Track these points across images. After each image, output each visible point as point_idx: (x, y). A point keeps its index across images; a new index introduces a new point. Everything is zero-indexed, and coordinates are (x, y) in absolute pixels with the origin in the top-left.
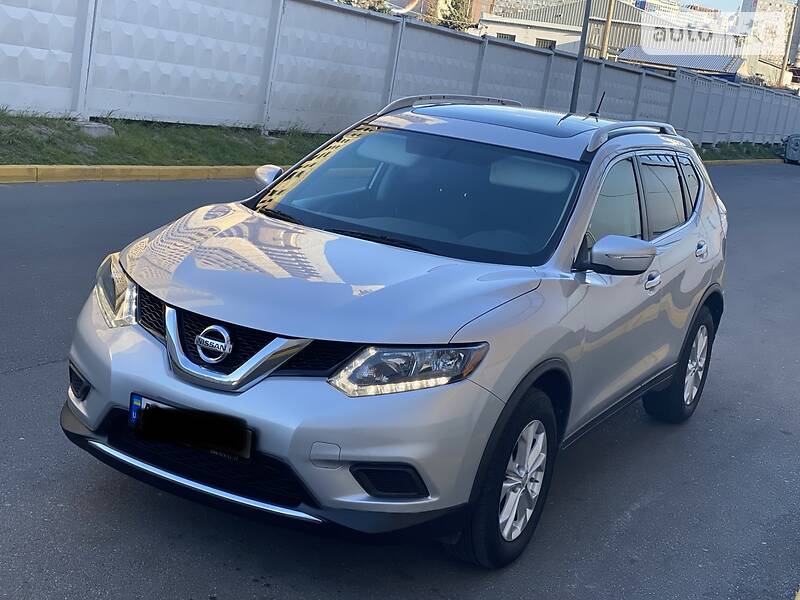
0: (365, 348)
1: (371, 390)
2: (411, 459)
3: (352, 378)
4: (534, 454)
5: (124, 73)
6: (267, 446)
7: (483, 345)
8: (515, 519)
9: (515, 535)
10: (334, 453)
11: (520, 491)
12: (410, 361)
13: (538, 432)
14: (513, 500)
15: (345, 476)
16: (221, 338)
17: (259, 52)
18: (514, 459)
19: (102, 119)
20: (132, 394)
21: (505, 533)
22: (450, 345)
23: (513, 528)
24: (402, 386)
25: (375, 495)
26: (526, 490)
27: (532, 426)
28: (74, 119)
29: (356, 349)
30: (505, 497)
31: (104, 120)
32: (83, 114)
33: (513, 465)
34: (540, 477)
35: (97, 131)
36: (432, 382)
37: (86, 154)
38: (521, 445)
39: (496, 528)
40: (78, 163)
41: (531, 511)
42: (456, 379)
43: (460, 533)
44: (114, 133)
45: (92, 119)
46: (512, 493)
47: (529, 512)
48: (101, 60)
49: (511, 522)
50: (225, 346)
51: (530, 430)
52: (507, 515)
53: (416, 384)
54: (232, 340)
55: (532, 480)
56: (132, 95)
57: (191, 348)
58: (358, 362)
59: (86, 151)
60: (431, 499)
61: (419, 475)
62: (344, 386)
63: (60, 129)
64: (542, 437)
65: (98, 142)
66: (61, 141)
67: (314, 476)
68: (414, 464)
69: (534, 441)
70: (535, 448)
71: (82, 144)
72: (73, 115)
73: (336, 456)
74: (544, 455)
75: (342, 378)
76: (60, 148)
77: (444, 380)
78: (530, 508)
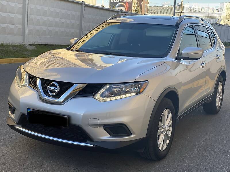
0: (105, 85)
1: (109, 99)
2: (124, 122)
3: (101, 96)
4: (168, 121)
5: (38, 31)
6: (74, 122)
7: (147, 81)
8: (163, 143)
9: (164, 149)
10: (97, 122)
11: (164, 133)
12: (121, 89)
13: (169, 113)
14: (162, 136)
15: (102, 130)
16: (56, 86)
17: (78, 22)
18: (161, 123)
19: (33, 44)
20: (27, 108)
21: (160, 148)
22: (135, 82)
23: (163, 147)
24: (119, 97)
25: (113, 136)
26: (166, 133)
27: (166, 111)
28: (24, 45)
29: (102, 86)
30: (159, 135)
31: (33, 45)
32: (26, 43)
33: (160, 124)
34: (171, 129)
35: (31, 48)
36: (129, 95)
37: (28, 55)
38: (163, 117)
39: (157, 146)
40: (25, 57)
41: (169, 141)
42: (138, 93)
43: (144, 148)
44: (36, 48)
45: (29, 45)
46: (161, 134)
47: (168, 141)
48: (31, 27)
49: (162, 144)
50: (57, 89)
51: (166, 112)
52: (160, 141)
53: (124, 96)
54: (59, 87)
55: (168, 130)
56: (41, 37)
57: (46, 91)
58: (103, 90)
59: (28, 54)
60: (133, 136)
61: (128, 128)
62: (99, 98)
63: (20, 48)
64: (170, 115)
65: (32, 51)
66: (20, 51)
67: (90, 130)
68: (126, 124)
69: (168, 117)
70: (168, 119)
71: (26, 52)
72: (23, 44)
73: (97, 123)
74: (171, 121)
75: (98, 96)
76: (20, 53)
77: (134, 94)
78: (168, 140)
